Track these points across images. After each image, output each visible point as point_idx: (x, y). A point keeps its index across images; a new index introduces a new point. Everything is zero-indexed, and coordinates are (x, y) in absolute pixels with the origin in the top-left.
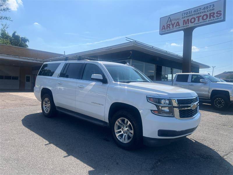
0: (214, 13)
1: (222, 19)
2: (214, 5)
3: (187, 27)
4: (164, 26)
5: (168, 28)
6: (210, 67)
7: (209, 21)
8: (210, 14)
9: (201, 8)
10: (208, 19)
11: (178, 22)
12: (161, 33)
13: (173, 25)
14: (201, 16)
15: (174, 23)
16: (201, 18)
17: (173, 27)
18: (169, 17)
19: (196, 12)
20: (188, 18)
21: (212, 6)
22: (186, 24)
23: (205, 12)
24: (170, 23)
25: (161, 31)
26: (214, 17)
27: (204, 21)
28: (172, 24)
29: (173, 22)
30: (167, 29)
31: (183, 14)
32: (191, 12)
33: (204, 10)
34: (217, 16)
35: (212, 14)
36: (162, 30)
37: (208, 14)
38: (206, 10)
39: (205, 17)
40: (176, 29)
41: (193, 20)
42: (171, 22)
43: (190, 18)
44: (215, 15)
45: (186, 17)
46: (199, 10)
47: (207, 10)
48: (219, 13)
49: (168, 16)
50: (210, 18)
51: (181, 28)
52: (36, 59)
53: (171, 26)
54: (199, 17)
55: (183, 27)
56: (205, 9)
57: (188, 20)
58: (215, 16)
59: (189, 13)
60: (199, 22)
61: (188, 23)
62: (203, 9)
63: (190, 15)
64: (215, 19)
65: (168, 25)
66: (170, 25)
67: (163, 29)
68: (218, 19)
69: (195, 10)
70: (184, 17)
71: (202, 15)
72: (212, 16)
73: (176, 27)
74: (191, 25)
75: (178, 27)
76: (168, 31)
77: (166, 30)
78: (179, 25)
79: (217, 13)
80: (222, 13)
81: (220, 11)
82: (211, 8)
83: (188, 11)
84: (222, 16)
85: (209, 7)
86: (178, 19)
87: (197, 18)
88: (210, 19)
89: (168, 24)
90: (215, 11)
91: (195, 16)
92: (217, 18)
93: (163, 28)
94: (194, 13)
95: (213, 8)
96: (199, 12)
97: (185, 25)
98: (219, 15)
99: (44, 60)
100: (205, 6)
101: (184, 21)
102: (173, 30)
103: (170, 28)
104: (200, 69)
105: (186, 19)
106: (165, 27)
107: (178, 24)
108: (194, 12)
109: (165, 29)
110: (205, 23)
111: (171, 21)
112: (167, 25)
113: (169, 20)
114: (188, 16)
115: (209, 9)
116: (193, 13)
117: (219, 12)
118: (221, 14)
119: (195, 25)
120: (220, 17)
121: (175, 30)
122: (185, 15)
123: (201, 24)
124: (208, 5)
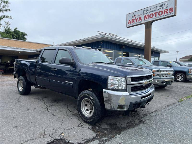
0: (167, 10)
1: (174, 14)
5: (133, 22)
6: (169, 52)
7: (163, 16)
8: (164, 10)
9: (157, 6)
10: (163, 14)
11: (140, 18)
12: (128, 26)
13: (137, 20)
14: (157, 12)
15: (138, 18)
17: (137, 21)
18: (134, 14)
19: (154, 10)
20: (148, 14)
21: (166, 4)
24: (134, 18)
25: (127, 25)
26: (167, 13)
27: (160, 16)
30: (132, 23)
31: (144, 11)
32: (150, 9)
35: (166, 11)
38: (161, 8)
39: (160, 13)
40: (139, 23)
41: (151, 16)
42: (135, 18)
46: (156, 7)
47: (162, 7)
49: (133, 12)
52: (30, 49)
54: (156, 13)
55: (144, 21)
56: (160, 7)
57: (148, 15)
58: (168, 12)
59: (148, 10)
60: (156, 17)
61: (148, 18)
63: (149, 11)
64: (168, 14)
66: (134, 20)
68: (170, 14)
69: (153, 8)
72: (166, 12)
73: (139, 21)
74: (150, 20)
75: (140, 21)
77: (132, 24)
78: (141, 20)
79: (170, 10)
80: (174, 9)
81: (172, 8)
82: (165, 6)
84: (174, 12)
86: (140, 15)
88: (164, 15)
90: (168, 8)
91: (153, 13)
92: (169, 13)
93: (129, 22)
95: (167, 6)
96: (156, 9)
97: (146, 20)
98: (171, 11)
99: (36, 50)
100: (161, 4)
101: (145, 16)
102: (137, 24)
103: (134, 22)
104: (161, 54)
106: (130, 22)
109: (131, 23)
110: (161, 18)
111: (135, 17)
113: (134, 16)
114: (148, 13)
115: (163, 7)
116: (151, 10)
118: (172, 10)
119: (153, 20)
120: (172, 13)
122: (146, 12)
123: (158, 18)
124: (163, 4)
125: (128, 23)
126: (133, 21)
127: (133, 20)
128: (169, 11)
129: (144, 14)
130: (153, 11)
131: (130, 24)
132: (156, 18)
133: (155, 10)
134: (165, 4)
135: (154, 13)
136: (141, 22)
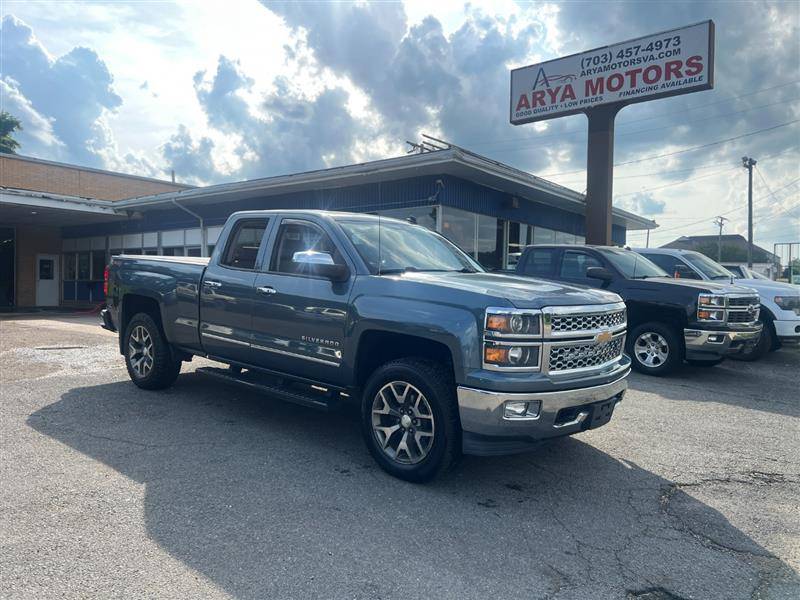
0: (679, 64)
1: (705, 81)
2: (679, 37)
3: (596, 103)
4: (524, 97)
5: (538, 102)
6: (659, 226)
7: (663, 86)
8: (668, 65)
9: (639, 47)
10: (662, 80)
11: (569, 87)
12: (515, 119)
13: (553, 96)
14: (640, 71)
15: (558, 89)
16: (639, 77)
17: (553, 101)
18: (542, 69)
19: (625, 59)
20: (600, 75)
21: (672, 42)
22: (594, 94)
23: (652, 58)
24: (544, 88)
25: (515, 112)
26: (679, 75)
27: (651, 85)
28: (550, 91)
29: (553, 86)
30: (535, 105)
31: (586, 62)
32: (609, 57)
33: (649, 53)
34: (689, 73)
35: (673, 67)
36: (518, 109)
37: (662, 63)
38: (655, 53)
39: (652, 75)
40: (564, 109)
41: (615, 82)
42: (548, 86)
43: (606, 75)
44: (683, 70)
45: (595, 71)
46: (634, 51)
47: (659, 51)
48: (694, 63)
49: (538, 65)
50: (668, 77)
51: (579, 106)
52: (88, 202)
53: (547, 98)
54: (633, 74)
55: (586, 101)
56: (651, 50)
57: (600, 80)
58: (683, 73)
59: (602, 59)
60: (635, 89)
61: (602, 92)
62: (647, 50)
63: (607, 64)
64: (682, 80)
65: (538, 93)
66: (543, 93)
67: (520, 106)
68: (690, 81)
69: (622, 51)
70: (589, 72)
71: (644, 66)
72: (673, 71)
73: (562, 100)
74: (609, 97)
75: (568, 100)
76: (538, 114)
77: (532, 109)
78: (572, 96)
79: (689, 63)
80: (704, 62)
81: (699, 58)
82: (671, 48)
83: (600, 53)
84: (704, 73)
85: (664, 44)
86: (568, 77)
87: (629, 76)
88: (668, 82)
89: (536, 90)
90: (683, 58)
91: (622, 71)
92: (688, 78)
93: (521, 101)
94: (620, 60)
95: (676, 48)
96: (633, 57)
97: (591, 96)
98: (694, 70)
99: (115, 204)
100: (654, 40)
101: (589, 83)
102: (555, 111)
103: (543, 103)
105: (594, 77)
106: (526, 101)
107: (568, 93)
108: (618, 57)
109: (528, 107)
110: (653, 92)
111: (547, 82)
112: (534, 95)
113: (541, 77)
114: (600, 70)
115: (664, 49)
116: (615, 60)
117: (694, 61)
118: (700, 67)
119: (623, 98)
120: (697, 76)
121: (560, 109)
122: (592, 66)
123: (641, 95)
124: (661, 38)
125: (515, 105)
126: (538, 98)
127: (539, 96)
128: (687, 68)
129: (583, 74)
130: (620, 63)
131: (523, 109)
132: (633, 92)
133: (629, 59)
134: (669, 40)
135: (627, 74)
136: (571, 104)
